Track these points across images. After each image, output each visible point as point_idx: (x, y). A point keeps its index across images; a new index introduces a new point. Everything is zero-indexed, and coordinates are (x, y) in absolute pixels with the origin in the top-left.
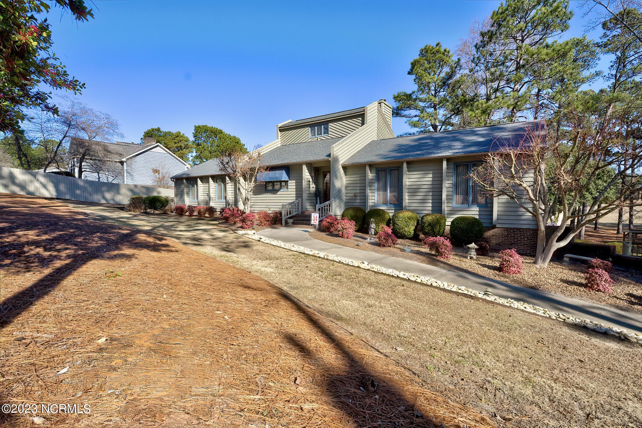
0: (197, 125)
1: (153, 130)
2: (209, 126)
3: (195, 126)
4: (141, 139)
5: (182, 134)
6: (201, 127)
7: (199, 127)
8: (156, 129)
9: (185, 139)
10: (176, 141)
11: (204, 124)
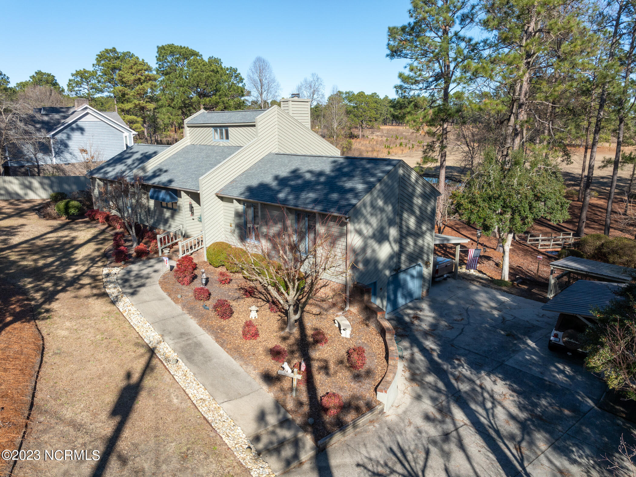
0: (160, 46)
1: (107, 51)
2: (176, 44)
3: (158, 47)
4: (93, 65)
5: (141, 60)
6: (166, 48)
7: (163, 48)
8: (110, 50)
9: (145, 67)
10: (133, 71)
11: (170, 43)
